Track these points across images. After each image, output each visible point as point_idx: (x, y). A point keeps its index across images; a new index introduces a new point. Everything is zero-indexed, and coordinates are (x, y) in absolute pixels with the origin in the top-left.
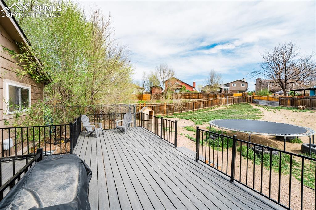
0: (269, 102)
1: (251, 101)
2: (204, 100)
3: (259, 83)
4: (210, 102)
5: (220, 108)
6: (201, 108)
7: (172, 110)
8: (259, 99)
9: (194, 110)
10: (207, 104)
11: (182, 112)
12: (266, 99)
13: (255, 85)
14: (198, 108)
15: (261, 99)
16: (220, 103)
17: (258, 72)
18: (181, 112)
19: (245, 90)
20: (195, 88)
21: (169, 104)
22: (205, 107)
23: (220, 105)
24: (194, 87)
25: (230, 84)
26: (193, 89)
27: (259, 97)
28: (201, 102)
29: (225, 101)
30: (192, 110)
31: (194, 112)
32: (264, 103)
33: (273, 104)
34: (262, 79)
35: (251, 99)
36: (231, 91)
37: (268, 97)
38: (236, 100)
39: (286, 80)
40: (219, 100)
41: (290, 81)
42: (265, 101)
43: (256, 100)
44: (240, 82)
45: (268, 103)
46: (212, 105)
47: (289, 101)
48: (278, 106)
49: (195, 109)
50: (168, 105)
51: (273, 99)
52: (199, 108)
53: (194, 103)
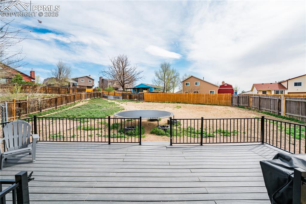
0: (115, 96)
1: (102, 96)
2: (67, 95)
3: (102, 81)
4: (72, 98)
5: (81, 104)
6: (64, 105)
7: (26, 110)
8: (108, 94)
9: (56, 107)
10: (69, 100)
11: (42, 111)
12: (113, 94)
13: (99, 82)
14: (60, 105)
15: (109, 94)
16: (80, 98)
17: (107, 72)
18: (39, 111)
19: (92, 86)
20: (34, 79)
21: (21, 101)
22: (68, 102)
23: (81, 101)
24: (32, 77)
25: (79, 79)
26: (32, 80)
27: (108, 93)
28: (64, 97)
29: (85, 97)
30: (54, 108)
31: (57, 110)
32: (112, 97)
33: (119, 98)
34: (104, 78)
35: (102, 94)
36: (79, 86)
37: (115, 93)
38: (92, 95)
39: (124, 82)
40: (80, 95)
41: (127, 82)
42: (113, 96)
43: (106, 95)
44: (87, 79)
45: (115, 98)
46: (74, 101)
47: (128, 96)
48: (121, 100)
49: (58, 106)
50: (19, 102)
51: (118, 95)
52: (62, 104)
53: (56, 98)
